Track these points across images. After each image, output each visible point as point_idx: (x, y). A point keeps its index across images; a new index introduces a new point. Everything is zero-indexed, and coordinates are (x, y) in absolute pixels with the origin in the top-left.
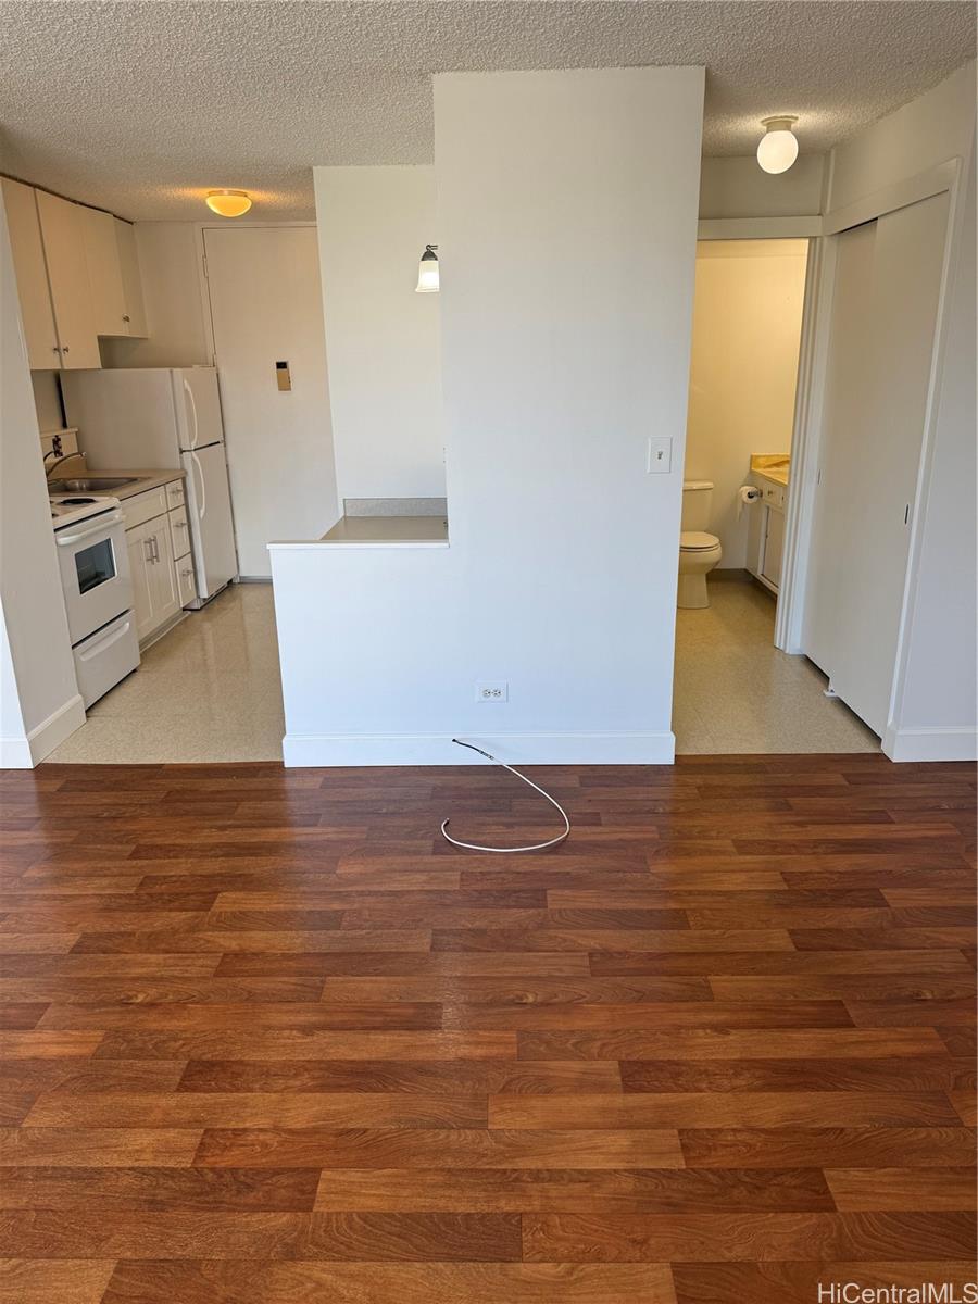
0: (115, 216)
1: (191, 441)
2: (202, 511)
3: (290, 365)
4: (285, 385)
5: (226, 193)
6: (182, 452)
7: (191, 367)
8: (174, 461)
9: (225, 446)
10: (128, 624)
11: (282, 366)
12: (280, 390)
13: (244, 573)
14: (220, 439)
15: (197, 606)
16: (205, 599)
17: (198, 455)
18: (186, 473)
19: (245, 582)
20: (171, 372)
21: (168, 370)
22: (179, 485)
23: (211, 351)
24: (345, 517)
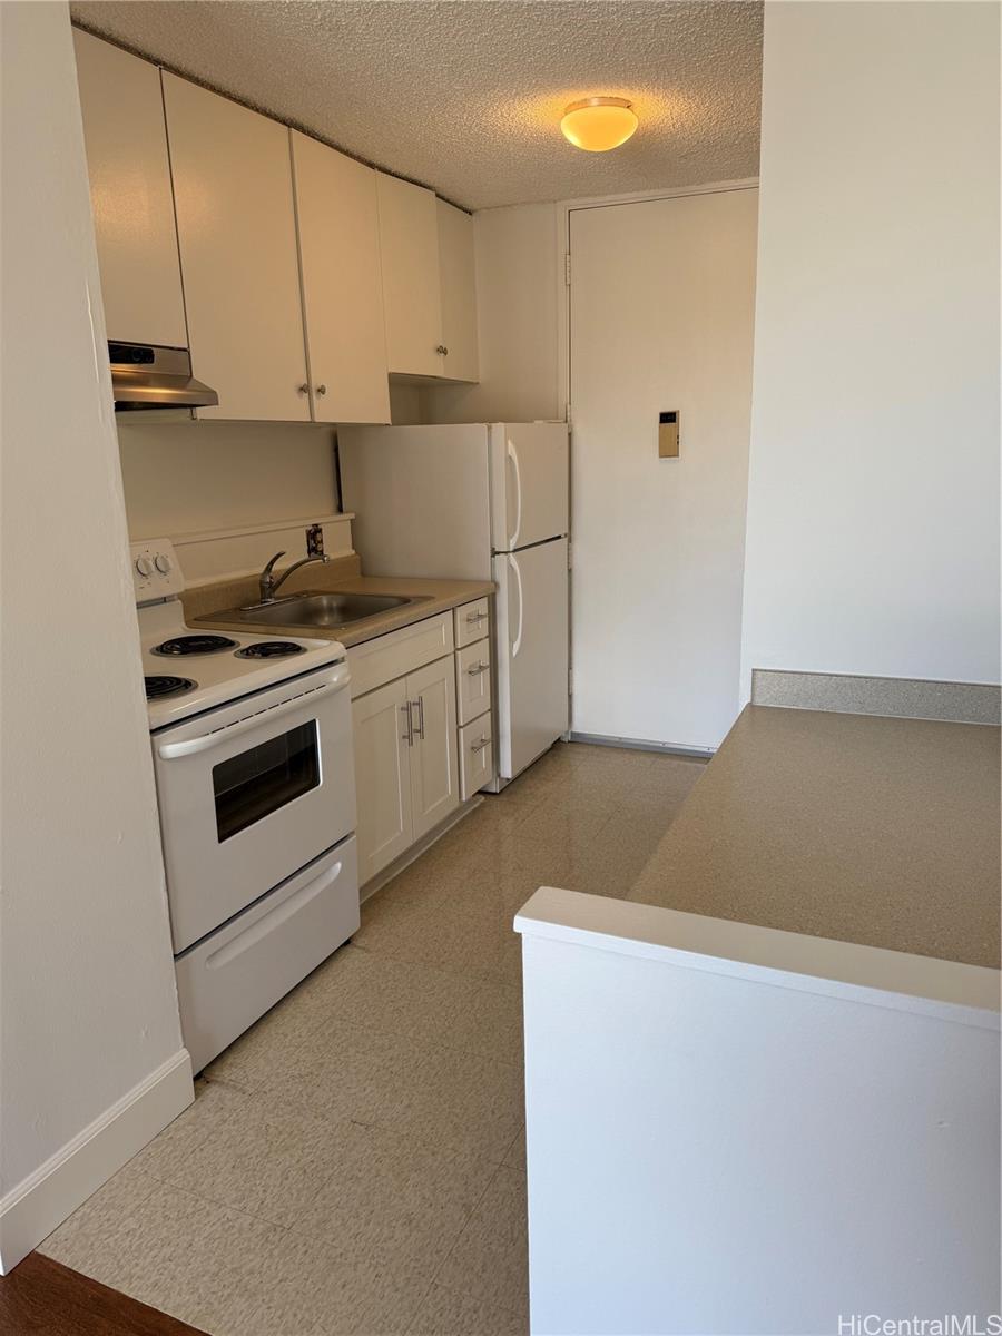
0: (438, 195)
1: (509, 537)
2: (516, 646)
3: (681, 418)
4: (669, 449)
5: (595, 102)
6: (495, 553)
7: (532, 422)
8: (478, 568)
9: (570, 541)
10: (339, 865)
11: (668, 418)
12: (661, 456)
13: (578, 727)
14: (563, 531)
15: (495, 788)
16: (508, 780)
17: (518, 559)
18: (497, 585)
19: (578, 741)
20: (489, 428)
21: (484, 425)
22: (482, 606)
23: (564, 399)
24: (751, 707)
